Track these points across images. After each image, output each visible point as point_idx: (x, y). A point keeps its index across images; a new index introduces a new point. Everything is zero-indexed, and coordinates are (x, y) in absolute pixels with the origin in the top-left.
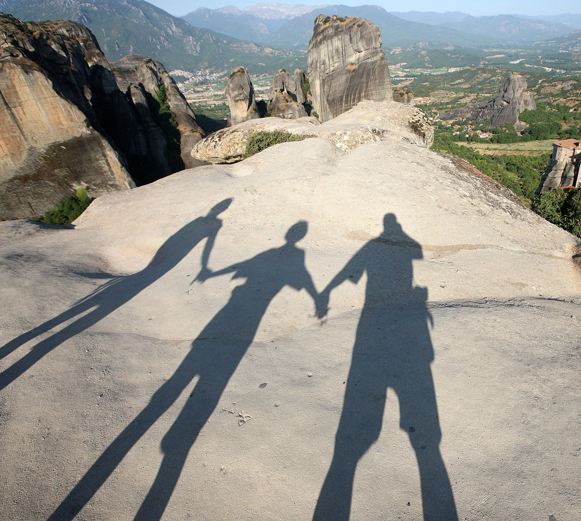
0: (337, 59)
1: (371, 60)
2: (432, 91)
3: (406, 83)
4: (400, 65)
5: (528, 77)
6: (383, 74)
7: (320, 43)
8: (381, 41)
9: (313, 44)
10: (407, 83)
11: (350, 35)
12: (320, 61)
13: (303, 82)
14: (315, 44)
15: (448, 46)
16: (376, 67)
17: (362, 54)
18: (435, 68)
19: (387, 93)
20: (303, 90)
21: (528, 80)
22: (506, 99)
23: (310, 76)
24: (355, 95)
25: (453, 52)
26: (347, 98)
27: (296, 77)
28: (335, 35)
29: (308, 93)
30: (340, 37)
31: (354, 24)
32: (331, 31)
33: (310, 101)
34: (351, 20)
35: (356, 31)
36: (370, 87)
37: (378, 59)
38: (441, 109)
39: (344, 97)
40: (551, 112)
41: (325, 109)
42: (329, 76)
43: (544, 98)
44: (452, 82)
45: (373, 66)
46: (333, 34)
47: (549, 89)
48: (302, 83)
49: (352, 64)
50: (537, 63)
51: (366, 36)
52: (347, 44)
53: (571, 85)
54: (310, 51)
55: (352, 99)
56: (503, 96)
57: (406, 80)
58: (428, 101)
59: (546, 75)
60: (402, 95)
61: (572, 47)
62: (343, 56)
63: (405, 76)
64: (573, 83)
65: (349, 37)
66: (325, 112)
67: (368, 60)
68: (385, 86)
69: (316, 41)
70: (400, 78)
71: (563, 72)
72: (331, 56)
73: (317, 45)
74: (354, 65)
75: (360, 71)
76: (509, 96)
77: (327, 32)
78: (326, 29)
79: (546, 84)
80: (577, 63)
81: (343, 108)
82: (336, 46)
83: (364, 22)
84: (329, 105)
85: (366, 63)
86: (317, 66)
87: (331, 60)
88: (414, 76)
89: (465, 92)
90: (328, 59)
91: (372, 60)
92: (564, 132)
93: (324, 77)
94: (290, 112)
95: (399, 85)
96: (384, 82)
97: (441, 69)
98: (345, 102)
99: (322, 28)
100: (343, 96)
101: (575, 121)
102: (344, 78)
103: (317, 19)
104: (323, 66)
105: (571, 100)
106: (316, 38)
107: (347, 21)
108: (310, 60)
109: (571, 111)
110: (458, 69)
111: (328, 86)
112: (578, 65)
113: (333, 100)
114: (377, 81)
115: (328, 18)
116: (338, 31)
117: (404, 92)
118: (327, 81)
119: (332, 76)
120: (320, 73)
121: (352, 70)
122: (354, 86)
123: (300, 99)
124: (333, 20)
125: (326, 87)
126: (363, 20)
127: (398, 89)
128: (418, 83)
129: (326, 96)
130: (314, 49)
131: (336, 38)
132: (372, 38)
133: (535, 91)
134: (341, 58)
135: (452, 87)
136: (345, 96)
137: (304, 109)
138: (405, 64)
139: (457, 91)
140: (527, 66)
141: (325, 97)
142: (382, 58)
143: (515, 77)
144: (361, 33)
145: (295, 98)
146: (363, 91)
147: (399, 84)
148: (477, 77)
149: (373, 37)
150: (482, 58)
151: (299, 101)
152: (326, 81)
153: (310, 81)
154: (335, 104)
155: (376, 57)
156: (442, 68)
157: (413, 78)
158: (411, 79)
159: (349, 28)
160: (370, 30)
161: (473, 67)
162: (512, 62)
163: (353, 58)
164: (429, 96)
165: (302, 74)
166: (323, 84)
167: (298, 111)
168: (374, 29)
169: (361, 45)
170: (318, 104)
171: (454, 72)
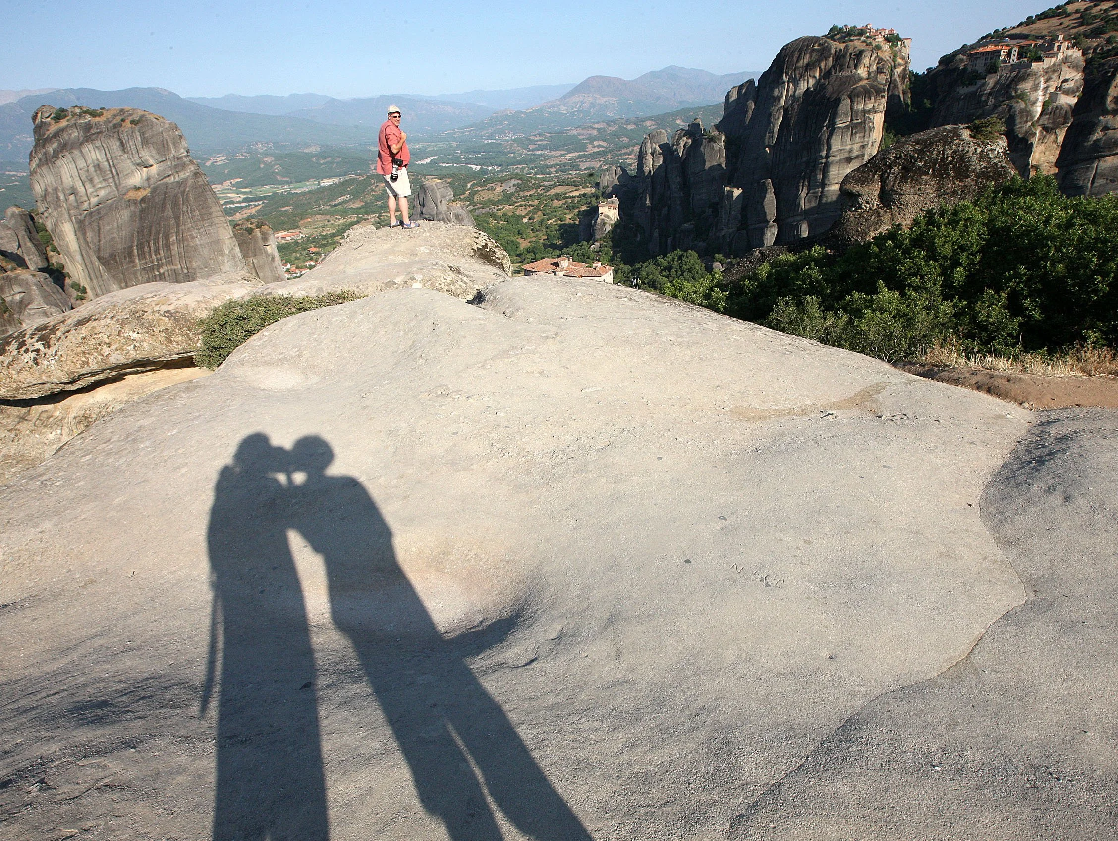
0: (100, 182)
1: (175, 178)
2: (301, 219)
3: (249, 211)
4: (231, 183)
5: (449, 180)
6: (205, 201)
7: (56, 155)
8: (186, 145)
9: (40, 160)
10: (253, 211)
11: (120, 139)
12: (63, 189)
13: (33, 230)
14: (43, 160)
15: (308, 146)
16: (187, 189)
17: (154, 170)
18: (297, 182)
19: (221, 230)
20: (35, 245)
21: (451, 185)
22: (427, 217)
23: (46, 218)
24: (156, 241)
25: (321, 155)
26: (141, 247)
27: (13, 221)
28: (87, 141)
29: (48, 249)
30: (98, 143)
31: (123, 120)
32: (76, 134)
33: (58, 263)
34: (113, 112)
35: (130, 132)
36: (185, 225)
37: (189, 176)
38: (325, 245)
39: (135, 247)
40: (498, 227)
41: (98, 274)
42: (91, 213)
43: (482, 207)
44: (331, 201)
45: (182, 189)
46: (81, 139)
47: (484, 195)
48: (30, 233)
49: (137, 189)
50: (457, 160)
51: (154, 139)
52: (117, 153)
53: (514, 185)
54: (36, 173)
55: (152, 249)
56: (422, 213)
57: (249, 205)
58: (299, 235)
59: (474, 175)
60: (250, 231)
61: (500, 134)
62: (113, 177)
63: (245, 200)
64: (516, 183)
65: (118, 143)
66: (100, 279)
67: (168, 179)
68: (216, 221)
69: (45, 153)
70: (236, 205)
71: (497, 169)
72: (86, 177)
73: (49, 161)
74: (141, 190)
75: (157, 199)
76: (429, 211)
77: (66, 136)
78: (63, 130)
79: (479, 188)
80: (512, 155)
81: (138, 267)
82: (93, 161)
83: (143, 116)
84: (105, 266)
85: (167, 184)
86: (58, 198)
87: (88, 186)
88: (260, 199)
89: (358, 214)
90: (81, 184)
91: (177, 179)
92: (525, 251)
93: (79, 217)
94: (17, 289)
95: (238, 217)
96: (210, 214)
97: (308, 183)
98: (139, 256)
99: (53, 128)
100: (132, 246)
101: (534, 234)
102: (125, 215)
103: (37, 113)
104: (72, 197)
105: (521, 206)
106: (44, 147)
107: (107, 115)
108: (38, 189)
109: (525, 220)
110: (337, 180)
111: (93, 231)
112: (513, 158)
113: (113, 256)
114: (197, 213)
115: (63, 110)
116: (90, 134)
117: (253, 226)
118: (90, 224)
119: (99, 213)
120: (69, 210)
121: (139, 199)
122: (151, 227)
123: (33, 260)
124: (74, 115)
125: (89, 234)
126: (140, 113)
127: (239, 222)
128: (272, 209)
129: (94, 251)
130: (44, 169)
131: (90, 146)
132: (167, 143)
133: (466, 199)
134: (111, 180)
135: (334, 209)
136: (137, 246)
137: (50, 279)
138: (239, 180)
139: (344, 214)
140: (444, 165)
141: (91, 252)
142: (196, 174)
143: (433, 183)
144: (143, 134)
145: (21, 263)
146: (172, 233)
147: (238, 214)
148: (372, 189)
149: (169, 140)
150: (371, 160)
151: (32, 268)
152: (87, 223)
153: (49, 225)
154: (117, 262)
155: (183, 173)
156: (308, 181)
157: (260, 202)
158: (256, 203)
159: (115, 126)
160: (160, 129)
161: (360, 174)
162: (419, 163)
163: (137, 178)
164: (297, 227)
165: (24, 215)
166: (81, 228)
167: (35, 285)
168: (167, 126)
169: (147, 155)
170: (79, 267)
171: (331, 185)
